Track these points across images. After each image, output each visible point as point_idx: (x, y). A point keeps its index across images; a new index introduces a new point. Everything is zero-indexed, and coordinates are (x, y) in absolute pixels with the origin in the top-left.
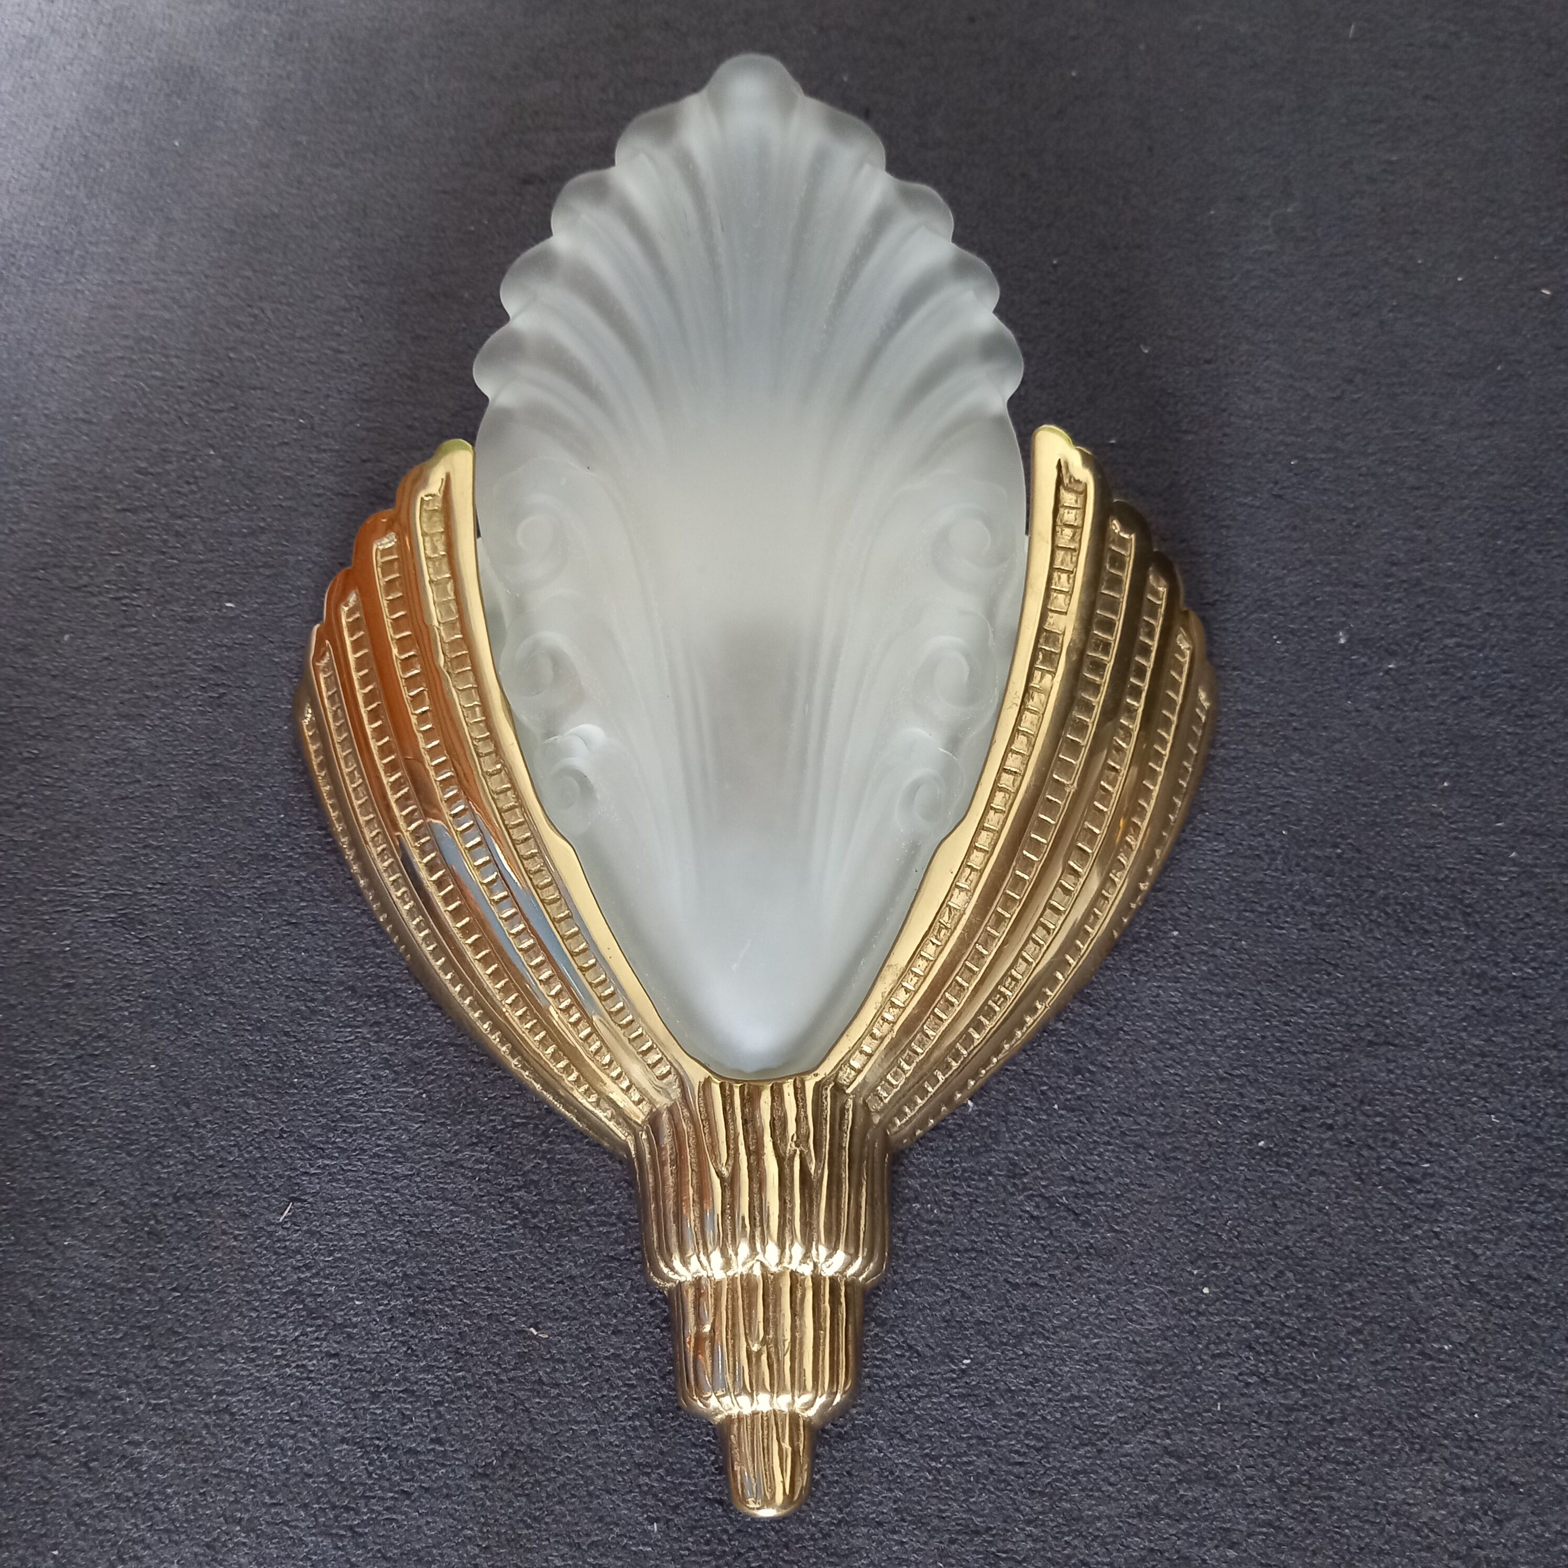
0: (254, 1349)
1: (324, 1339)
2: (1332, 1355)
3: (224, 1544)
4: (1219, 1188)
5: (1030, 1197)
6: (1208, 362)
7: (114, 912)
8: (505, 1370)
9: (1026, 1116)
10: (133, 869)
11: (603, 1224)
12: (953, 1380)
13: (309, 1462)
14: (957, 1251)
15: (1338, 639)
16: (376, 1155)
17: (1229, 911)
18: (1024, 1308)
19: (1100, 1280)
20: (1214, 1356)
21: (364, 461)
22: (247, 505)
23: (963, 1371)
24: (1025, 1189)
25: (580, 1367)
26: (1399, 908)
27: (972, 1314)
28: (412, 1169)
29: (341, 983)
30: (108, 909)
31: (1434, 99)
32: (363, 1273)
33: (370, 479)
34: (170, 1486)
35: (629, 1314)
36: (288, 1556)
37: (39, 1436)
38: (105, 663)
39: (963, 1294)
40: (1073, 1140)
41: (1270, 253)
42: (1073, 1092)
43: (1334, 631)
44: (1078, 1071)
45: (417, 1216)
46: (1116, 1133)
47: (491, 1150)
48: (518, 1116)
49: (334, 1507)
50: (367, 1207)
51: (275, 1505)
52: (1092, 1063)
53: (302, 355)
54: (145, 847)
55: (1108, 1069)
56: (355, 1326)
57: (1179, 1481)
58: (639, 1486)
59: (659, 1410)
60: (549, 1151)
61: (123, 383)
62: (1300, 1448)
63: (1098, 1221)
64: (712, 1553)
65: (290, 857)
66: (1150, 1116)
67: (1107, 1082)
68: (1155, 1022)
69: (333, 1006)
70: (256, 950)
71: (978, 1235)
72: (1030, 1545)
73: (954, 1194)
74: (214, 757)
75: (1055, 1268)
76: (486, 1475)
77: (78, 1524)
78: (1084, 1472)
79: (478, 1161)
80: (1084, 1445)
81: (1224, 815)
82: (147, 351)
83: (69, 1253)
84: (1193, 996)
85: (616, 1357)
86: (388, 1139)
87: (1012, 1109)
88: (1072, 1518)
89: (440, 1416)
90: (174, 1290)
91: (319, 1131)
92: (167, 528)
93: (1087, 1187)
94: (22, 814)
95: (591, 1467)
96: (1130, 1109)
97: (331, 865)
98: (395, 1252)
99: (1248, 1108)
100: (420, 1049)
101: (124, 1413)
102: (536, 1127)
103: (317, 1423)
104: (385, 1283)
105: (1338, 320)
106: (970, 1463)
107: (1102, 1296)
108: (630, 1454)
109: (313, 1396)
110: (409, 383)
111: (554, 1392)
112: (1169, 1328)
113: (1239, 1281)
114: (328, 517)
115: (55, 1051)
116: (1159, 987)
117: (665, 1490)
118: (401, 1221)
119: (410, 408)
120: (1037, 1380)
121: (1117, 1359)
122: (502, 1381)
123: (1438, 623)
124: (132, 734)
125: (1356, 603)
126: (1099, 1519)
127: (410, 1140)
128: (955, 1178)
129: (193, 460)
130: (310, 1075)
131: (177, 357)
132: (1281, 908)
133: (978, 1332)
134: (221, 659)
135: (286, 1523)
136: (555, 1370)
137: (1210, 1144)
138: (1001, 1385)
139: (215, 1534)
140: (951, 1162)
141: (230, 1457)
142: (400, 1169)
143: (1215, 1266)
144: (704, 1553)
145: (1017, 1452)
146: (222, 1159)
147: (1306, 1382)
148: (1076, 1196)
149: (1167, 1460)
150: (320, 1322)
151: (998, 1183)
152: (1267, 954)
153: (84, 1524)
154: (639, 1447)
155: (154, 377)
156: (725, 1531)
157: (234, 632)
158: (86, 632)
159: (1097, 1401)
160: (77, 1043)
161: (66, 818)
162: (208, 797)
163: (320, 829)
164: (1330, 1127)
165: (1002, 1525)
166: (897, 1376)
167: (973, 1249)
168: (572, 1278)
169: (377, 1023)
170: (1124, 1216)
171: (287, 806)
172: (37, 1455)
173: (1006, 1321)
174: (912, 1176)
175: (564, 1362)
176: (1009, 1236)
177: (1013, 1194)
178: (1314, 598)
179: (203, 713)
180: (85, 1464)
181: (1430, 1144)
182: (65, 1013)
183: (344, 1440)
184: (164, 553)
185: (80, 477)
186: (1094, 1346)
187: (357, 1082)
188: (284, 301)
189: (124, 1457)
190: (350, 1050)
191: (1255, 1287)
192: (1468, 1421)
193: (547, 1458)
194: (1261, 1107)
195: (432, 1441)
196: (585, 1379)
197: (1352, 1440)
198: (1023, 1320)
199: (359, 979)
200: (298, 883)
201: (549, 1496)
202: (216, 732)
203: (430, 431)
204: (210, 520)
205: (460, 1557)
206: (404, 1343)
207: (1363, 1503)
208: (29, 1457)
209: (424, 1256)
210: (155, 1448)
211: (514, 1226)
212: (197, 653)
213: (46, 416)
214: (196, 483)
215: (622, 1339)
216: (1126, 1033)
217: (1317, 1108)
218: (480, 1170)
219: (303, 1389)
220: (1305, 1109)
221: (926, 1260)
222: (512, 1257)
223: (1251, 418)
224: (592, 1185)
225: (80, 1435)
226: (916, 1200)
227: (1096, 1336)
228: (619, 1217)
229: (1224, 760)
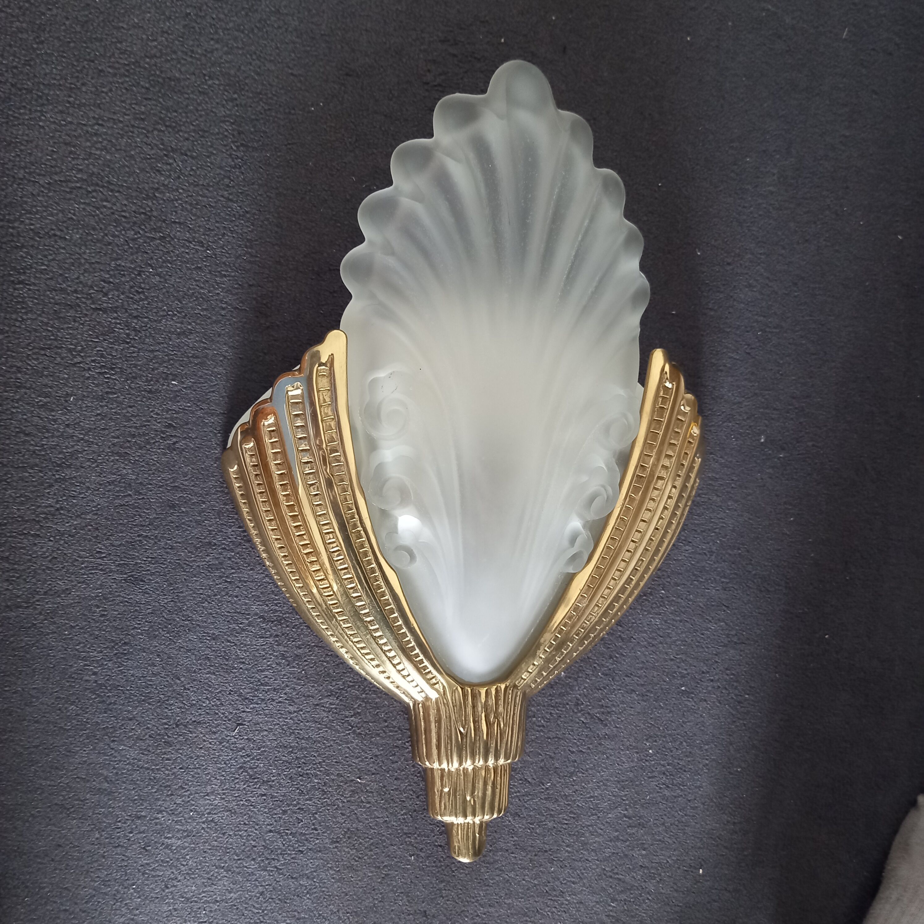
0: (224, 794)
1: (259, 788)
2: (695, 775)
3: (216, 877)
4: (662, 708)
5: (583, 714)
6: (729, 264)
7: (126, 574)
8: (345, 797)
9: (586, 678)
10: (133, 549)
11: (391, 731)
12: (543, 792)
13: (254, 841)
14: (550, 738)
15: (761, 439)
16: (280, 702)
17: (688, 581)
18: (575, 761)
19: (608, 749)
20: (649, 778)
21: (250, 285)
22: (177, 311)
23: (547, 788)
24: (582, 710)
25: (380, 794)
26: (759, 580)
27: (553, 764)
28: (298, 708)
29: (256, 614)
30: (122, 573)
31: (876, 93)
32: (276, 757)
33: (255, 299)
34: (188, 855)
35: (403, 770)
36: (247, 880)
37: (119, 838)
38: (99, 417)
39: (551, 757)
40: (605, 688)
41: (772, 193)
42: (607, 667)
43: (759, 435)
44: (611, 657)
45: (301, 730)
46: (623, 685)
47: (337, 699)
48: (350, 681)
49: (268, 859)
50: (277, 727)
51: (239, 860)
52: (618, 654)
53: (205, 199)
54: (139, 536)
55: (624, 656)
56: (273, 781)
57: (628, 827)
58: (406, 842)
59: (415, 811)
60: (366, 698)
61: (84, 209)
62: (677, 811)
63: (610, 723)
64: (436, 866)
65: (224, 544)
66: (638, 677)
67: (623, 662)
68: (647, 633)
69: (253, 626)
70: (209, 596)
71: (559, 731)
72: (567, 854)
73: (551, 713)
74: (174, 482)
75: (591, 744)
76: (338, 842)
77: (143, 874)
78: (591, 826)
79: (331, 704)
80: (593, 815)
81: (694, 532)
82: (97, 185)
83: (123, 753)
84: (666, 622)
85: (396, 789)
86: (285, 694)
87: (580, 675)
88: (584, 844)
89: (315, 819)
90: (181, 768)
91: (249, 691)
92: (128, 325)
93: (608, 709)
94: (61, 514)
95: (384, 835)
96: (631, 674)
97: (247, 549)
98: (291, 747)
99: (680, 673)
100: (300, 648)
101: (161, 824)
102: (359, 686)
103: (258, 825)
104: (287, 762)
105: (798, 243)
106: (546, 825)
107: (608, 755)
108: (402, 829)
109: (255, 813)
110: (276, 229)
111: (368, 805)
112: (633, 767)
113: (664, 747)
114: (230, 324)
115: (101, 652)
116: (652, 618)
117: (417, 843)
118: (293, 733)
119: (277, 248)
120: (577, 790)
121: (611, 781)
122: (344, 802)
123: (807, 433)
124: (122, 465)
125: (773, 419)
126: (595, 843)
127: (297, 694)
128: (552, 706)
129: (139, 275)
130: (243, 663)
131: (118, 192)
132: (710, 579)
133: (555, 772)
134: (172, 419)
135: (246, 867)
136: (369, 796)
137: (662, 689)
138: (563, 793)
139: (212, 873)
140: (551, 700)
141: (216, 841)
142: (291, 708)
143: (656, 741)
144: (433, 866)
145: (566, 820)
146: (200, 705)
147: (683, 786)
148: (603, 713)
149: (625, 819)
150: (256, 780)
151: (570, 708)
152: (700, 602)
153: (147, 874)
154: (406, 826)
155: (105, 207)
156: (442, 857)
157: (178, 402)
158: (84, 396)
159: (600, 797)
160: (113, 647)
161: (88, 517)
162: (173, 506)
163: (240, 527)
164: (712, 681)
165: (556, 848)
166: (519, 792)
167: (556, 737)
168: (376, 756)
169: (277, 636)
170: (622, 721)
171: (219, 513)
172: (119, 846)
173: (567, 767)
174: (533, 706)
175: (372, 792)
176: (572, 731)
177: (576, 713)
178: (754, 415)
179: (165, 454)
180: (144, 848)
181: (750, 687)
182: (104, 630)
183: (271, 831)
184: (128, 343)
185: (64, 282)
186: (602, 776)
187: (268, 666)
188: (189, 154)
189: (163, 844)
190: (264, 650)
191: (669, 749)
192: (741, 798)
193: (365, 833)
194: (685, 672)
195: (312, 829)
196: (382, 800)
197: (697, 807)
198: (574, 766)
199: (266, 612)
200: (230, 559)
201: (366, 848)
202: (174, 466)
203: (291, 267)
204: (155, 321)
205: (327, 875)
206: (298, 788)
207: (696, 830)
208: (116, 847)
209: (306, 748)
210: (179, 839)
211: (349, 734)
212: (157, 414)
213: (31, 230)
214: (143, 292)
215: (399, 782)
216: (634, 639)
217: (708, 672)
218: (332, 708)
219: (250, 810)
220: (703, 673)
221: (536, 742)
222: (348, 748)
223: (744, 303)
224: (386, 714)
225: (139, 836)
226: (534, 717)
227: (603, 771)
228: (399, 728)
229: (698, 503)
